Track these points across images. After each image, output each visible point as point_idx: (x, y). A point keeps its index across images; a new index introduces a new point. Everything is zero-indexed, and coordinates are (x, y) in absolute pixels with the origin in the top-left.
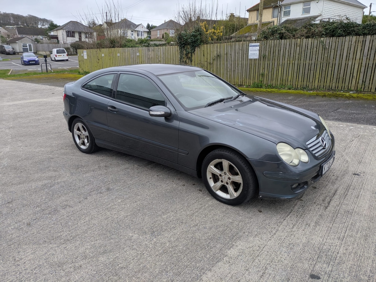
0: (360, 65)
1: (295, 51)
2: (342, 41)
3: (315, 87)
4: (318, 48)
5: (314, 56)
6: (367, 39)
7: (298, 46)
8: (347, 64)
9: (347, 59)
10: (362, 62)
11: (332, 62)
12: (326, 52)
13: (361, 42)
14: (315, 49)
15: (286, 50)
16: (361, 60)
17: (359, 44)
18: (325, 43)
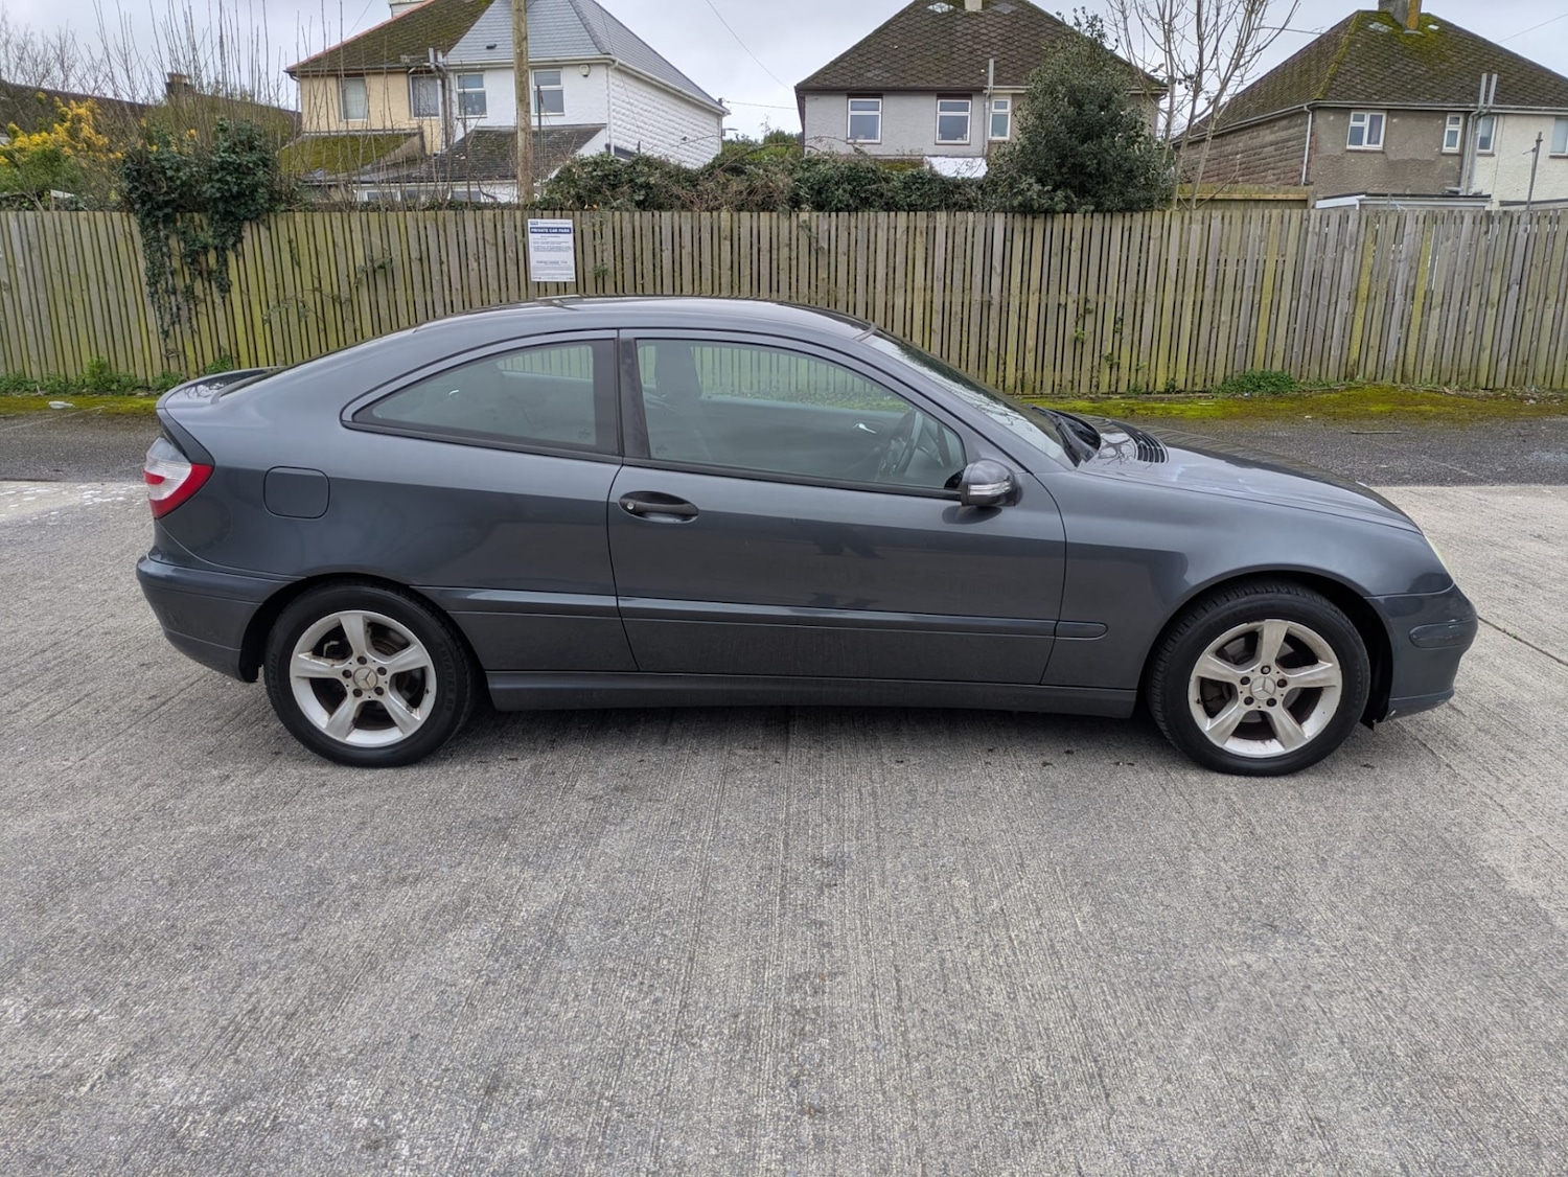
0: (928, 307)
1: (716, 258)
2: (866, 225)
3: (799, 387)
4: (794, 247)
5: (784, 277)
6: (938, 225)
7: (725, 239)
8: (890, 304)
9: (890, 288)
10: (932, 297)
11: (845, 298)
12: (823, 262)
13: (921, 233)
14: (785, 252)
15: (683, 251)
16: (929, 292)
17: (918, 239)
18: (814, 229)
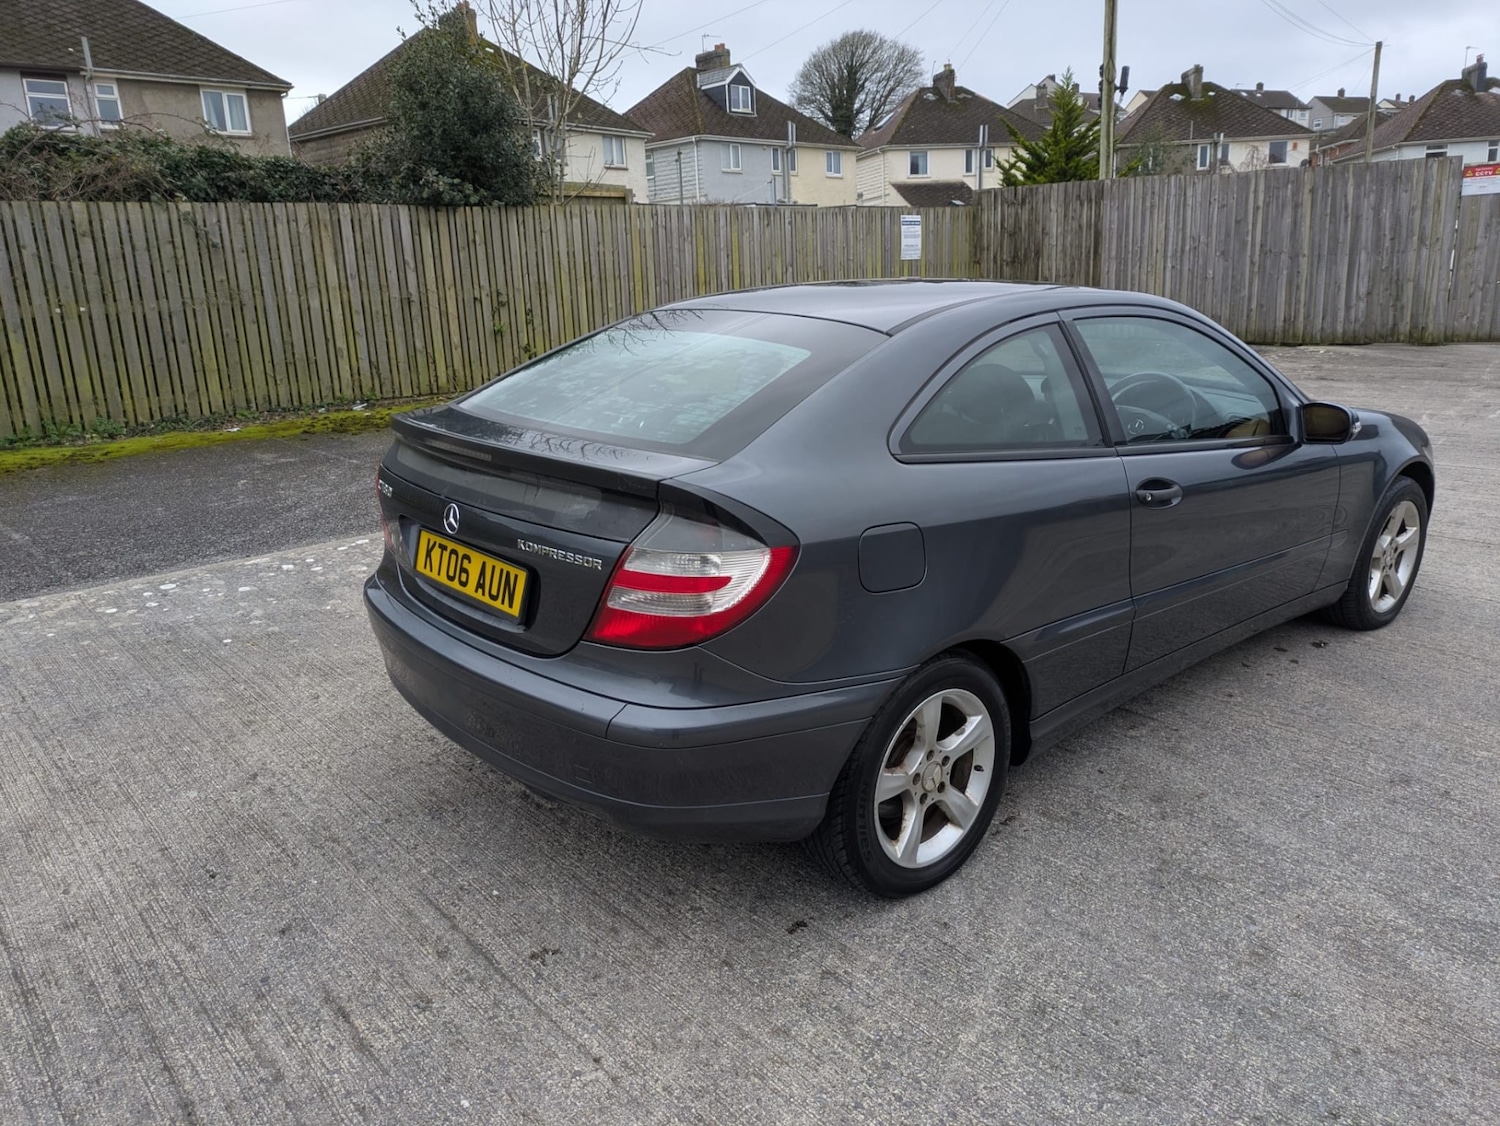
0: (347, 306)
1: (76, 262)
2: (262, 218)
3: (213, 410)
4: (178, 240)
5: (171, 279)
6: (341, 218)
7: (84, 235)
8: (304, 307)
9: (302, 288)
10: (349, 298)
11: (252, 302)
12: (218, 261)
13: (325, 226)
14: (167, 250)
15: (24, 252)
16: (345, 291)
17: (323, 234)
18: (200, 223)
